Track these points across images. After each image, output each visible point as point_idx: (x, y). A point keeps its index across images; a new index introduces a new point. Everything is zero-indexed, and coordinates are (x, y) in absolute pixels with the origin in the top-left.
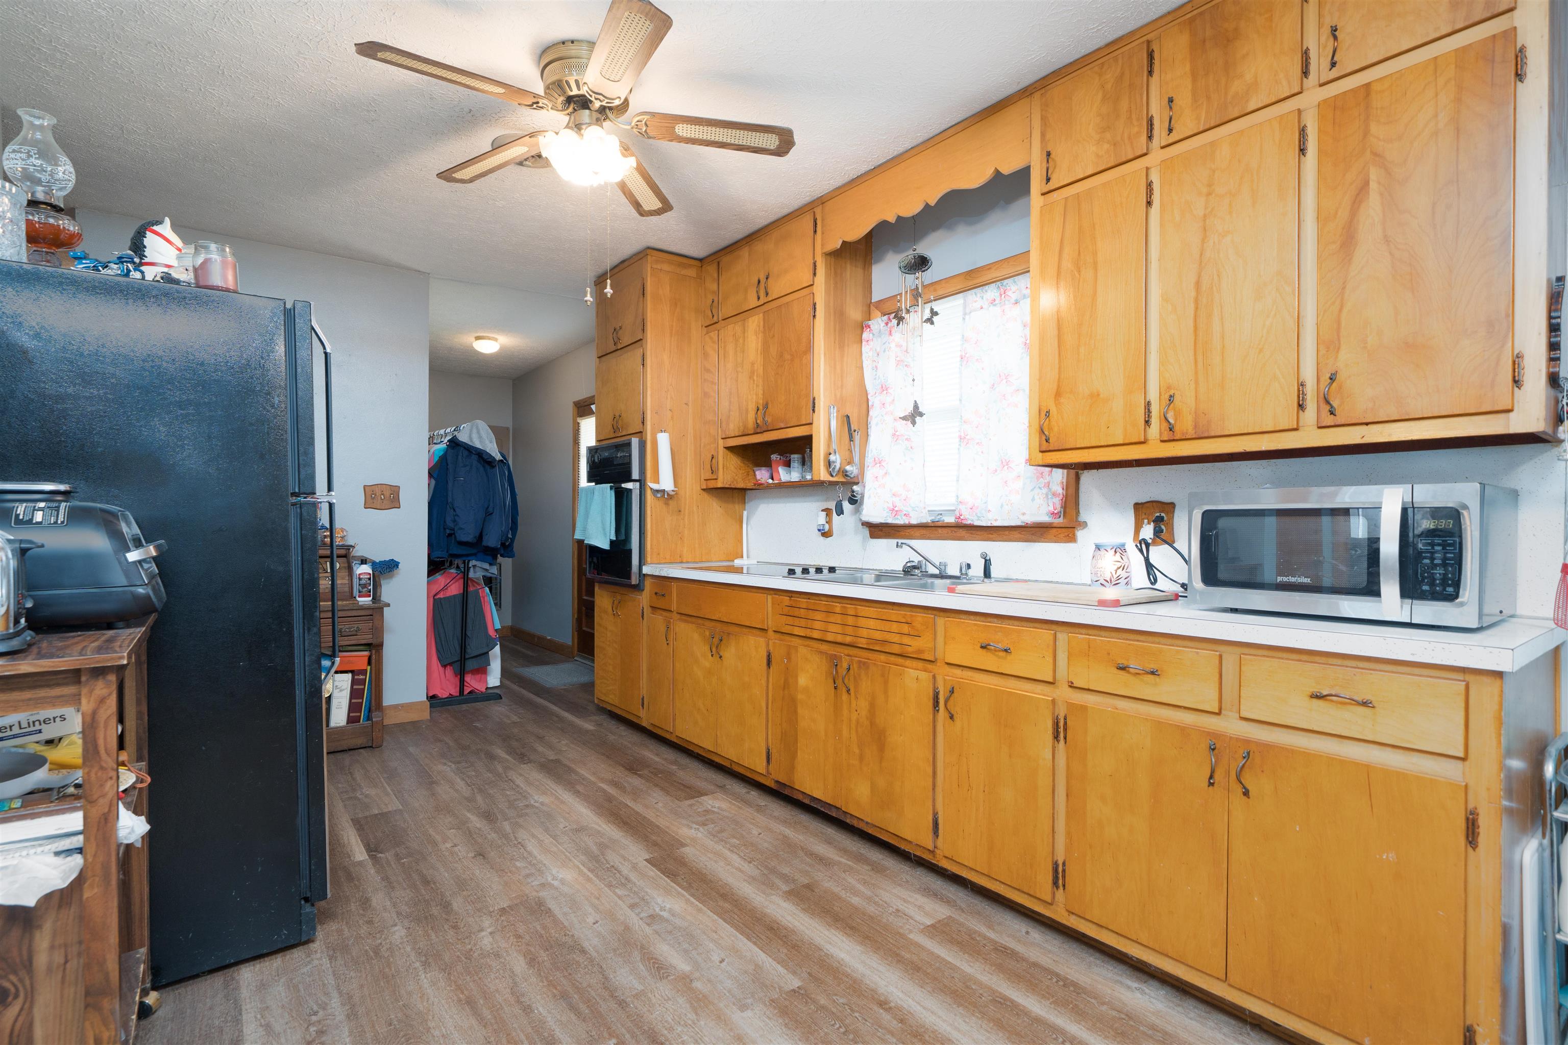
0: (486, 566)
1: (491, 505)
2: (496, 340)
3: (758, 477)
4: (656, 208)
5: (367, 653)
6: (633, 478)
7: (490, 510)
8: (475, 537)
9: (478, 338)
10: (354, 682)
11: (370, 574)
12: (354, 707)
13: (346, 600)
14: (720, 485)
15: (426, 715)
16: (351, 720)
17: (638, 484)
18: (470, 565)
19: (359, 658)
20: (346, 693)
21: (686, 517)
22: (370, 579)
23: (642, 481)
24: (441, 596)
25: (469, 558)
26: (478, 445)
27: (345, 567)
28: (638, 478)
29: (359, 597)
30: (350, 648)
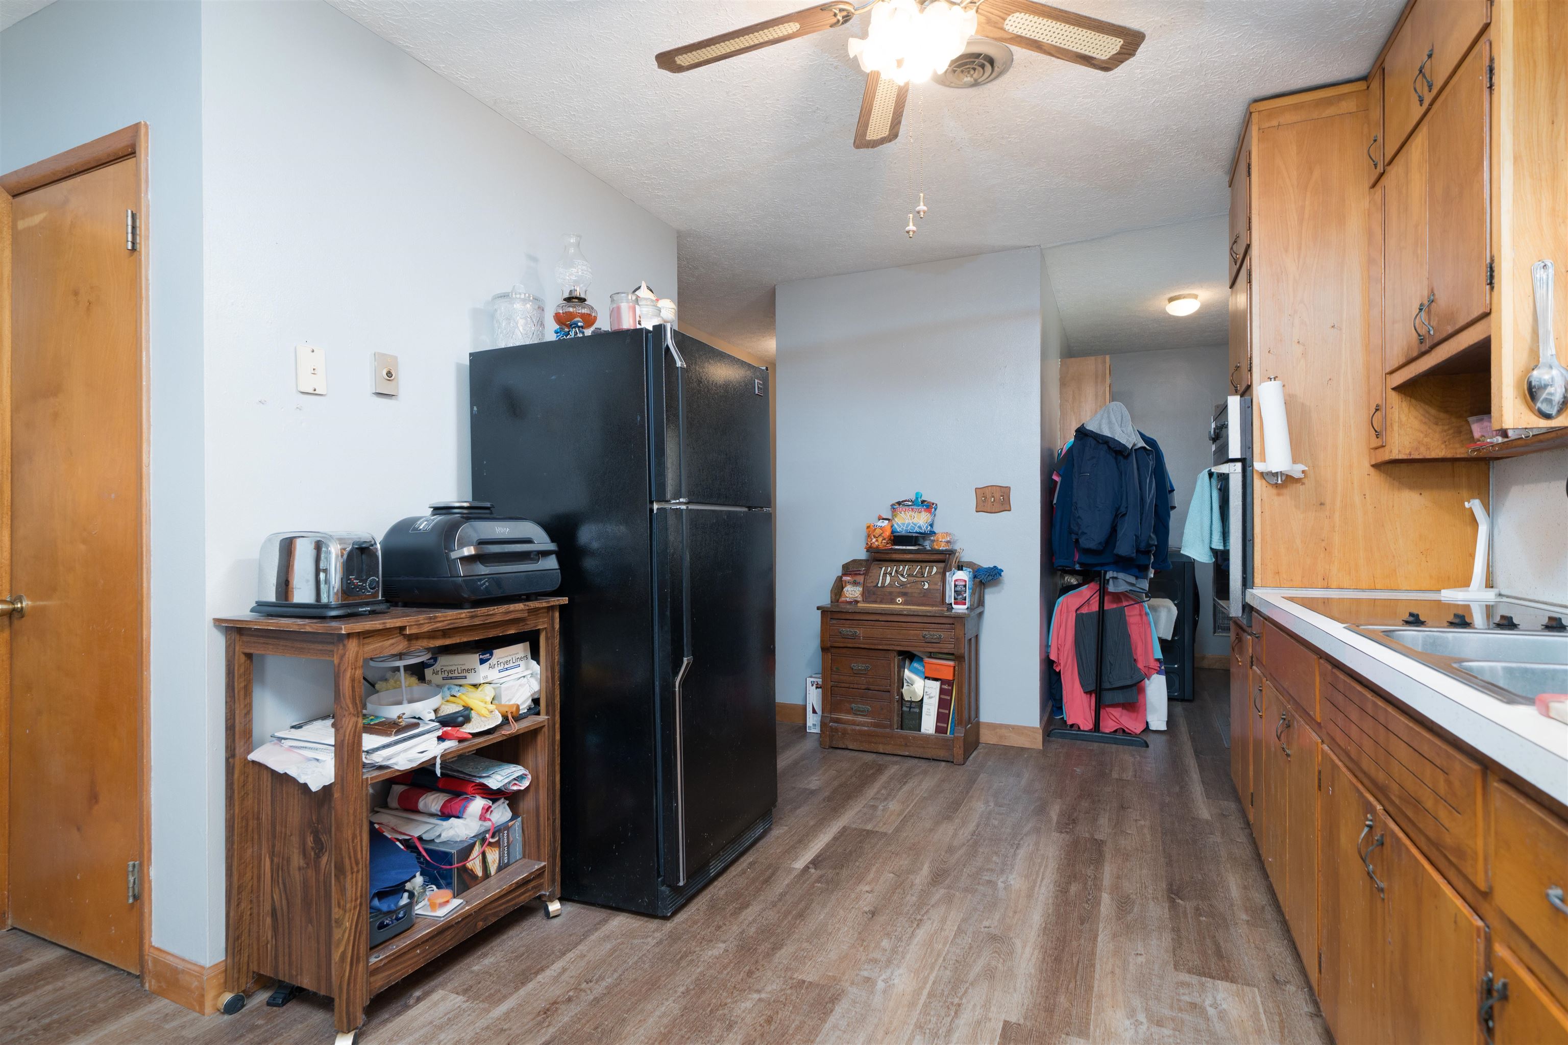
0: (1132, 579)
1: (1124, 504)
2: (1196, 297)
3: (1477, 435)
4: (1118, 48)
5: (951, 663)
6: (1231, 456)
7: (1123, 510)
8: (1100, 543)
9: (1171, 300)
10: (942, 691)
11: (965, 581)
12: (941, 718)
13: (936, 606)
14: (1395, 455)
15: (1037, 742)
16: (938, 730)
17: (1239, 466)
18: (1107, 577)
19: (946, 667)
20: (935, 701)
21: (1337, 515)
22: (965, 586)
23: (1245, 462)
24: (1085, 610)
25: (1106, 568)
26: (1106, 432)
27: (940, 573)
28: (1238, 456)
29: (955, 603)
30: (940, 656)
